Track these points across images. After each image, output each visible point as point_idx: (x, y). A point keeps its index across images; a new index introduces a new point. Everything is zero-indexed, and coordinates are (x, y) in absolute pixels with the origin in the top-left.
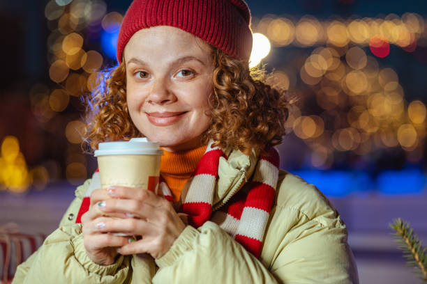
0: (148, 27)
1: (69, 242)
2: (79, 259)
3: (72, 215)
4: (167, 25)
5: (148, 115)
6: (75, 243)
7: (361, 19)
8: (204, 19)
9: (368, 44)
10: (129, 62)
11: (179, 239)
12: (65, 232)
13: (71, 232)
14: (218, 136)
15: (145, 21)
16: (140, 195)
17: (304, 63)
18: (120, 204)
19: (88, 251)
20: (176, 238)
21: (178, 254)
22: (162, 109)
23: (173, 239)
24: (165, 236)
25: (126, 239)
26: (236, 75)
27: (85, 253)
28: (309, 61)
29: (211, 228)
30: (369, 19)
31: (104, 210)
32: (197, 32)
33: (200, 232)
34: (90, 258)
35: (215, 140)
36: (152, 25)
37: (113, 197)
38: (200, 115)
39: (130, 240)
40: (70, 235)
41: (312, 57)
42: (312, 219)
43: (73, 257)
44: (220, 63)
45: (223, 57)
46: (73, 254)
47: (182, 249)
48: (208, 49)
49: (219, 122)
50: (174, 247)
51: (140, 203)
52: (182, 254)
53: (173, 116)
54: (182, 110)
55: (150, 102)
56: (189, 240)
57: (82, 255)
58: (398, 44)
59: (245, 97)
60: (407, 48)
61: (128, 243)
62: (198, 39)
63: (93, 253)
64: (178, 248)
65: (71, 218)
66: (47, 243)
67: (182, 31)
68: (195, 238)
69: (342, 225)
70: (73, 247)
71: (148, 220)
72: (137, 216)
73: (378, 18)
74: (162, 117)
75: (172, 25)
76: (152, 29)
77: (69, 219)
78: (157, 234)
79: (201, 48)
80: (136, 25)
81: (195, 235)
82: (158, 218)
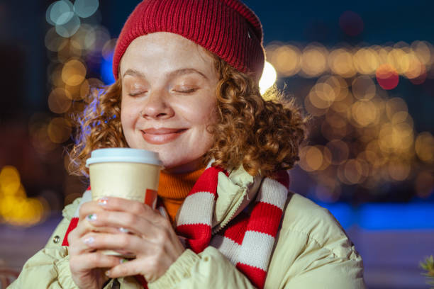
0: (146, 34)
1: (52, 266)
2: (63, 286)
3: (57, 237)
4: (166, 31)
5: (143, 132)
6: (60, 267)
7: (369, 46)
8: (208, 26)
9: (375, 75)
10: (125, 75)
11: (177, 262)
12: (49, 255)
13: (55, 255)
14: (220, 154)
15: (143, 27)
16: (135, 208)
17: (308, 92)
18: (113, 218)
19: (74, 273)
20: (174, 260)
21: (174, 280)
22: (158, 125)
23: (171, 262)
24: (162, 256)
25: (117, 259)
26: (243, 88)
27: (70, 277)
28: (314, 90)
29: (212, 254)
30: (378, 47)
31: (94, 223)
32: (199, 40)
33: (201, 257)
34: (75, 283)
35: (217, 158)
36: (151, 31)
37: (105, 210)
38: (201, 132)
39: (121, 261)
40: (53, 258)
41: (317, 86)
42: (323, 246)
43: (56, 283)
44: (224, 76)
45: (228, 70)
46: (56, 279)
47: (179, 275)
48: (211, 60)
49: (222, 139)
50: (170, 271)
51: (136, 217)
52: (179, 281)
53: (171, 133)
54: (181, 127)
55: (145, 116)
56: (187, 264)
57: (67, 280)
58: (406, 75)
59: (251, 111)
60: (416, 80)
61: (119, 263)
62: (201, 48)
63: (80, 276)
64: (174, 273)
65: (56, 240)
66: (27, 267)
67: (182, 38)
68: (195, 263)
69: (357, 257)
70: (57, 272)
71: (144, 237)
72: (132, 231)
73: (387, 46)
74: (157, 134)
75: (171, 31)
76: (150, 36)
77: (54, 241)
78: (153, 253)
79: (203, 59)
80: (133, 32)
81: (194, 260)
82: (154, 235)
